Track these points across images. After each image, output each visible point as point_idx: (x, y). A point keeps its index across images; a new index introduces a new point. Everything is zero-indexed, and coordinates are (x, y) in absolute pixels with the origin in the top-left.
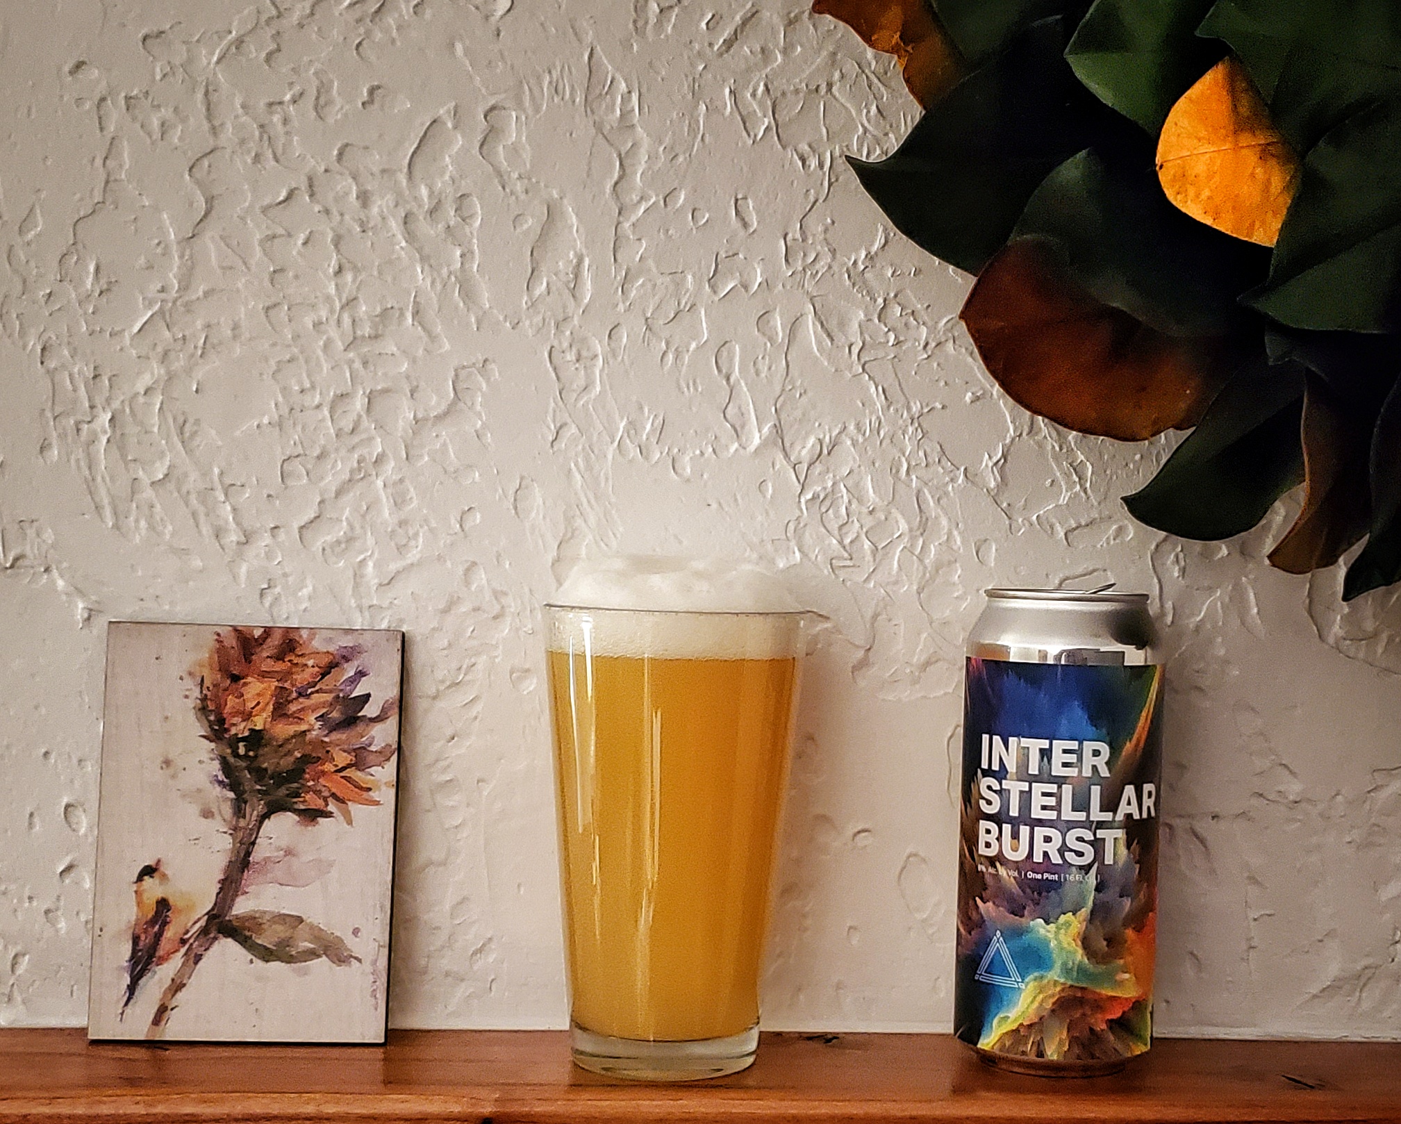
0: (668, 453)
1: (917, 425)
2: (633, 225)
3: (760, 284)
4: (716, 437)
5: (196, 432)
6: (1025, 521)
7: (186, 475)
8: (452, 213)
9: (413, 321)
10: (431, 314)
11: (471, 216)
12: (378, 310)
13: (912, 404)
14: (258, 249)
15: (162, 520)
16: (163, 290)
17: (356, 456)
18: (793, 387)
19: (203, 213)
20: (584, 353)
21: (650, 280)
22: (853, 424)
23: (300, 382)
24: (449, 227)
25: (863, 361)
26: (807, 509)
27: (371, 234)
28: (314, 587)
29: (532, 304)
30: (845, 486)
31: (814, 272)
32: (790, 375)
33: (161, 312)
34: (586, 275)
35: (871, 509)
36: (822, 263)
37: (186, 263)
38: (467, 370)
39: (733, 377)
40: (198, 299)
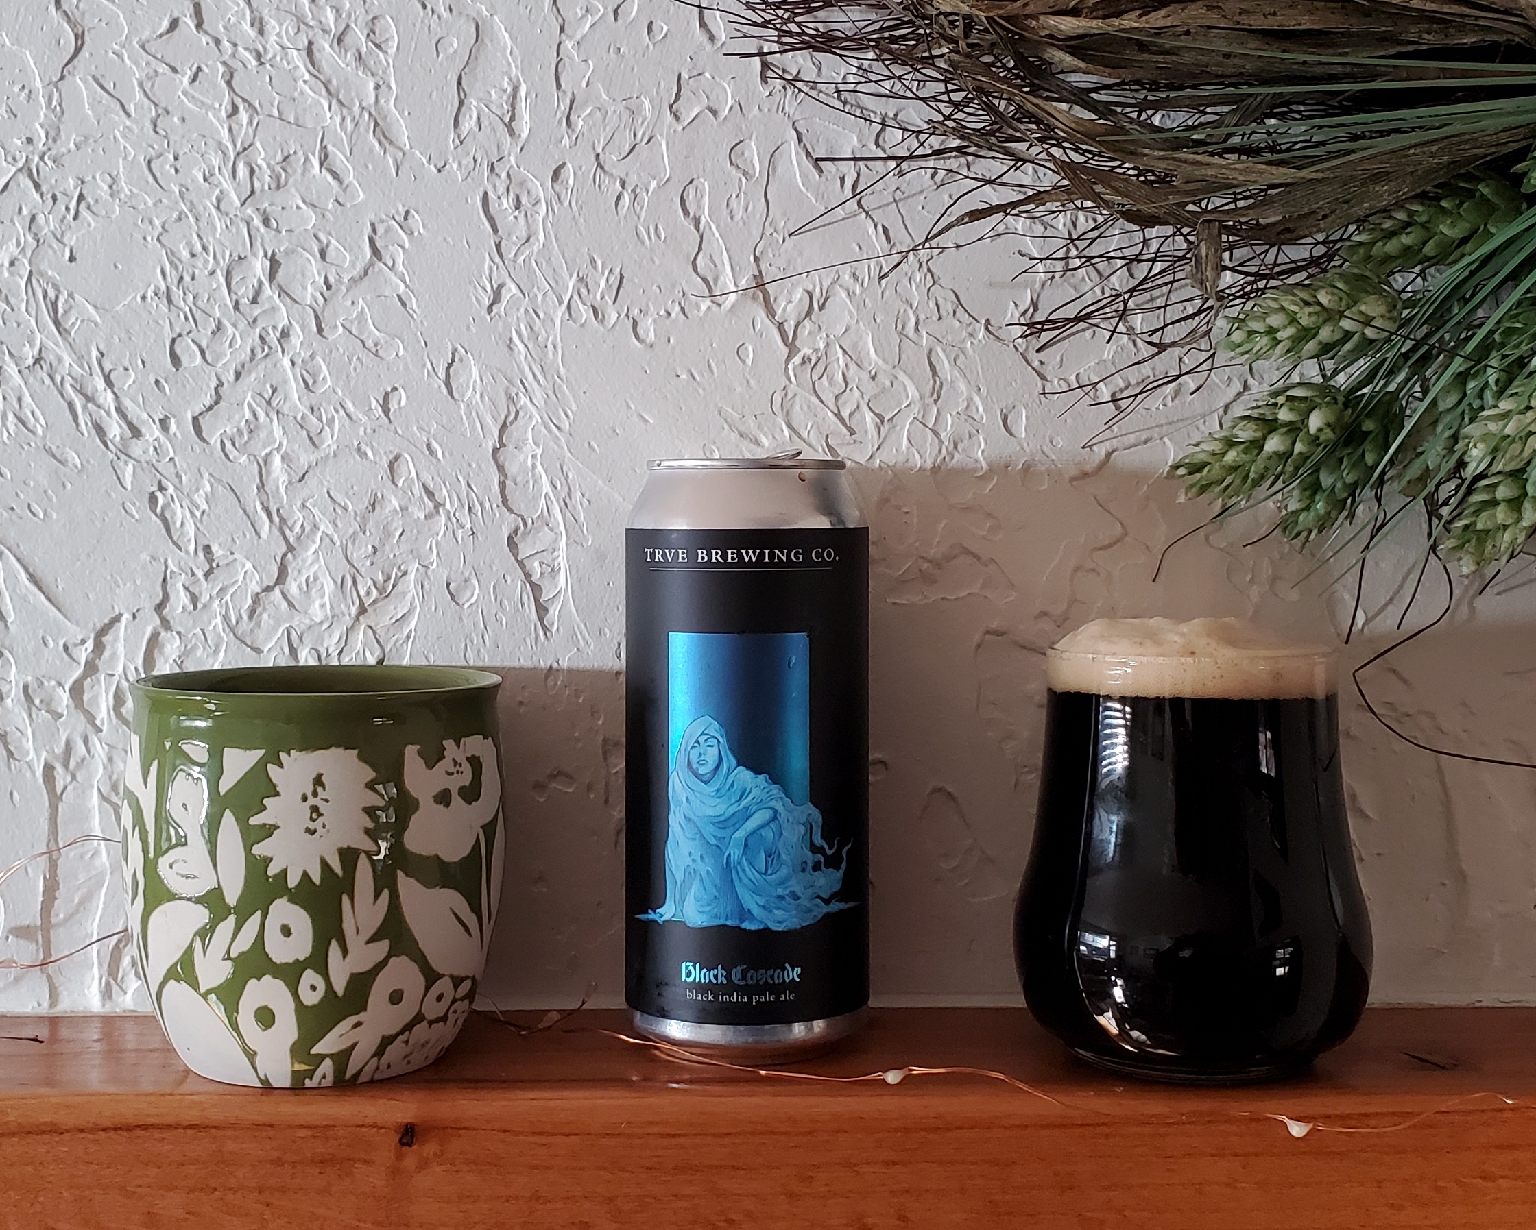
0: (627, 315)
1: (926, 270)
2: (578, 43)
3: (731, 108)
4: (684, 294)
5: (71, 307)
6: (1061, 382)
7: (60, 360)
8: (363, 39)
9: (321, 165)
10: (339, 158)
11: (387, 40)
12: (279, 158)
14: (137, 88)
15: (33, 413)
16: (29, 141)
17: (258, 330)
18: (775, 231)
19: (72, 50)
20: (524, 200)
21: (600, 109)
22: (848, 272)
23: (190, 244)
24: (360, 55)
25: (858, 196)
26: (795, 376)
27: (268, 66)
28: (212, 485)
29: (461, 143)
30: (841, 347)
31: (797, 92)
32: (771, 215)
33: (27, 170)
34: (522, 105)
35: (873, 373)
37: (54, 111)
38: (385, 224)
39: (703, 221)
40: (69, 151)
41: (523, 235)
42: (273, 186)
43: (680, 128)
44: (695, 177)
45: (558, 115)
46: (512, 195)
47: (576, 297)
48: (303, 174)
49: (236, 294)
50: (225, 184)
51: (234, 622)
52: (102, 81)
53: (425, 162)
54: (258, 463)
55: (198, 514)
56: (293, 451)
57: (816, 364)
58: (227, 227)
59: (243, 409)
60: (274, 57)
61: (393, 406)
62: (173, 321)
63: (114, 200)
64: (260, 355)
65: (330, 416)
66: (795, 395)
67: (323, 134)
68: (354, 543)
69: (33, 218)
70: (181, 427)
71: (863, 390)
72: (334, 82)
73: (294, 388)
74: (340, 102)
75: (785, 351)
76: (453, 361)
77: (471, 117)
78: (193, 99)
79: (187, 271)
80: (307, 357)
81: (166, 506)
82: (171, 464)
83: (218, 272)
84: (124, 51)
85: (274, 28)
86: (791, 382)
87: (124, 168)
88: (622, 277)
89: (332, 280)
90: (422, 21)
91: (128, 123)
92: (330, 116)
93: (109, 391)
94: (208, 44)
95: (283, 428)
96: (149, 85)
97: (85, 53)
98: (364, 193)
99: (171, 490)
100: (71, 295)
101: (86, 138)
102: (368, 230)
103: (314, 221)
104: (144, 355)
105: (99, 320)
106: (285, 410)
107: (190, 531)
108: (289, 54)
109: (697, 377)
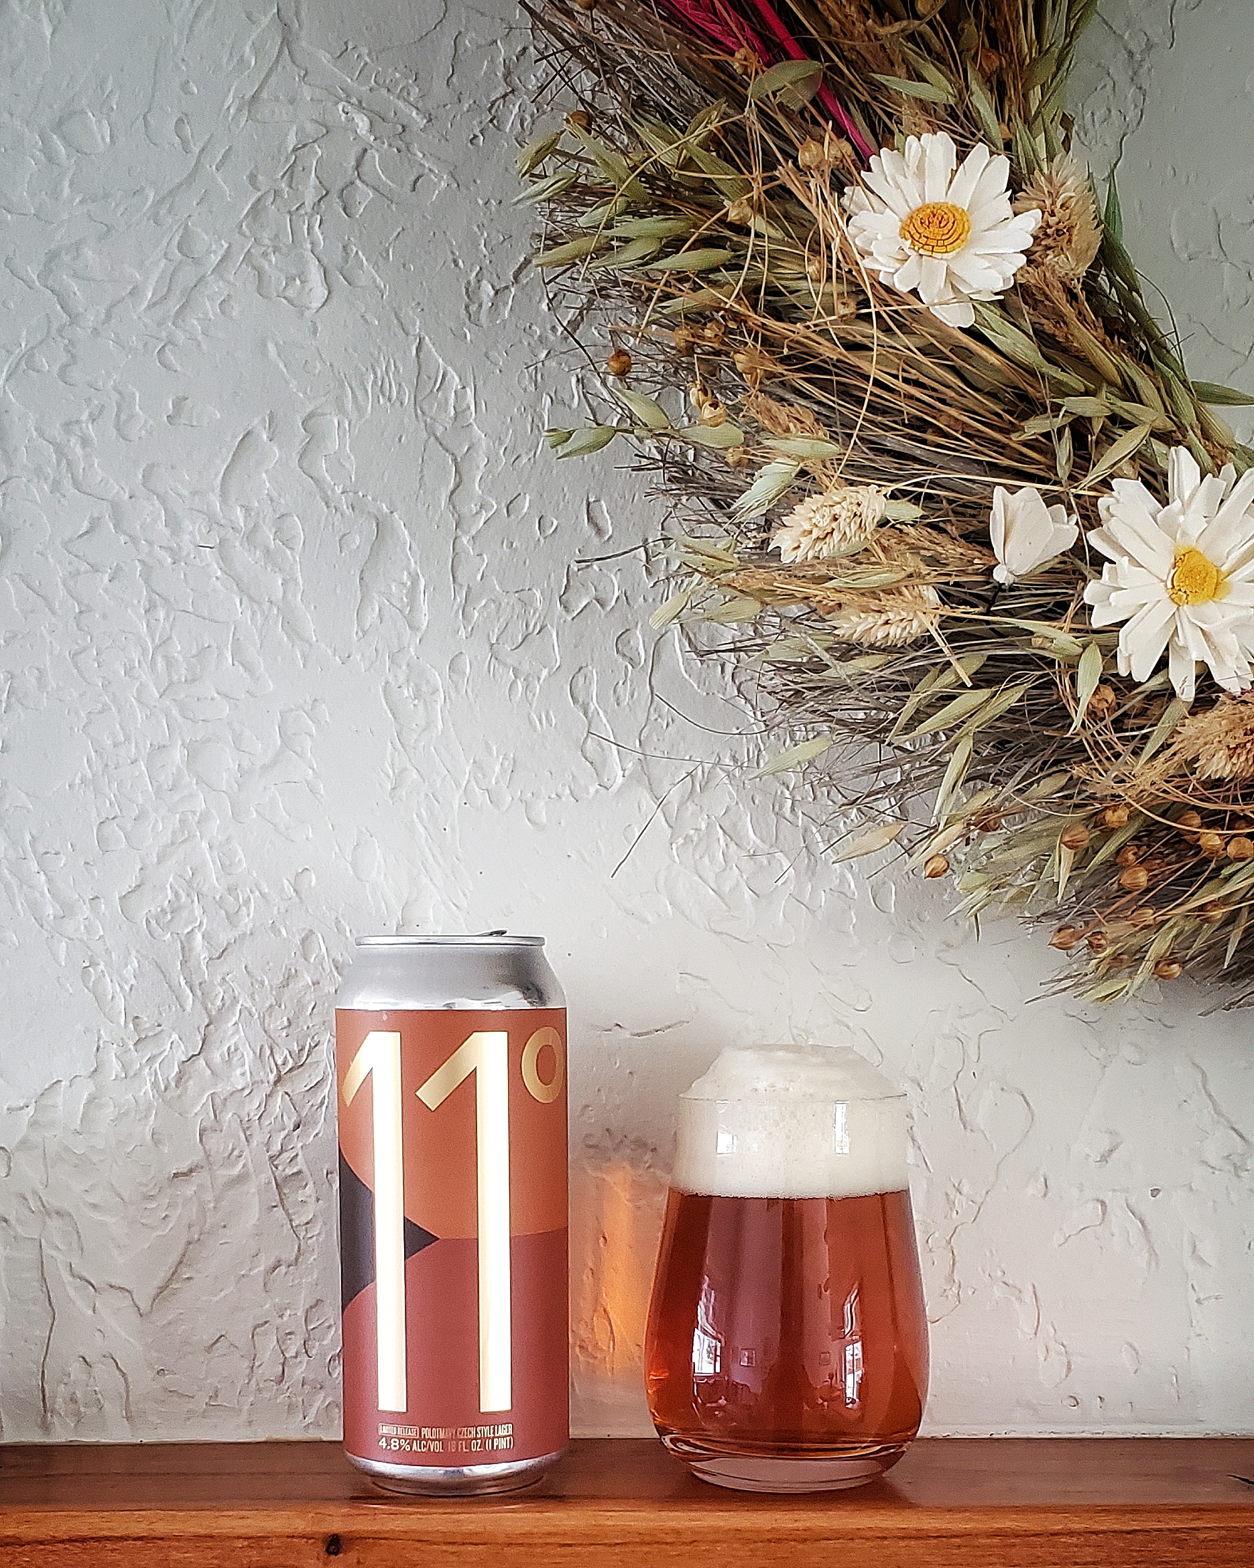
0: (520, 798)
2: (473, 538)
3: (618, 598)
4: (574, 779)
5: (4, 795)
8: (272, 538)
9: (233, 661)
10: (252, 652)
11: (294, 537)
12: (194, 652)
14: (61, 588)
20: (424, 689)
21: (494, 601)
23: (113, 734)
24: (268, 552)
25: (737, 682)
27: (183, 564)
28: (139, 961)
29: (364, 635)
30: (721, 827)
34: (421, 598)
35: (752, 852)
39: (592, 708)
41: (424, 723)
43: (569, 619)
44: (584, 665)
45: (455, 607)
46: (412, 684)
47: (473, 782)
51: (163, 1088)
53: (331, 654)
54: (181, 942)
56: (212, 929)
57: (698, 843)
58: (147, 718)
59: (166, 890)
60: (188, 555)
61: (304, 886)
63: (42, 693)
64: (180, 839)
65: (246, 896)
66: (678, 874)
67: (235, 629)
68: (270, 1016)
71: (742, 869)
74: (251, 598)
75: (669, 831)
76: (359, 844)
77: (373, 610)
78: (114, 596)
79: (112, 759)
81: (98, 980)
82: (101, 941)
83: (140, 760)
84: (48, 551)
86: (674, 862)
87: (51, 662)
88: (515, 762)
90: (327, 519)
91: (54, 621)
93: (42, 874)
95: (203, 908)
96: (72, 583)
97: (12, 552)
99: (102, 966)
100: (4, 784)
101: (15, 634)
103: (228, 712)
104: (73, 839)
105: (31, 806)
106: (205, 890)
107: (121, 1003)
108: (203, 554)
109: (587, 859)
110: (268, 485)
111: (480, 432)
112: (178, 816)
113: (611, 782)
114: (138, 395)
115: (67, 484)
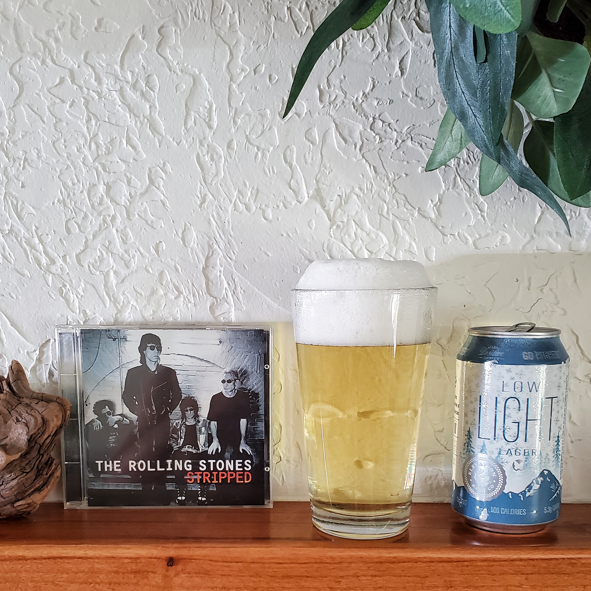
0: (260, 208)
1: (392, 186)
2: (238, 85)
3: (306, 114)
4: (285, 198)
5: (23, 208)
6: (451, 236)
7: (20, 231)
8: (144, 86)
9: (126, 143)
10: (135, 140)
11: (154, 86)
12: (109, 140)
13: (389, 175)
14: (47, 110)
15: (9, 254)
16: (2, 134)
18: (325, 168)
19: (18, 93)
20: (215, 157)
21: (248, 115)
22: (357, 187)
23: (72, 179)
24: (143, 93)
25: (362, 152)
26: (333, 234)
27: (103, 99)
28: (85, 285)
29: (187, 132)
30: (354, 221)
31: (335, 105)
32: (323, 162)
34: (214, 113)
35: (368, 232)
36: (339, 100)
37: (12, 121)
38: (155, 168)
39: (294, 164)
40: (19, 139)
41: (215, 172)
42: (106, 153)
43: (283, 123)
44: (290, 145)
45: (230, 118)
46: (209, 154)
47: (238, 200)
48: (119, 148)
49: (92, 201)
50: (86, 152)
52: (32, 107)
53: (171, 140)
54: (104, 275)
55: (80, 297)
56: (118, 269)
57: (343, 229)
58: (87, 171)
59: (97, 251)
60: (106, 94)
61: (160, 249)
62: (66, 212)
63: (39, 160)
64: (103, 228)
65: (133, 254)
66: (333, 243)
67: (128, 129)
68: (145, 309)
69: (6, 169)
70: (72, 259)
71: (363, 240)
72: (132, 106)
73: (118, 242)
74: (135, 115)
75: (330, 222)
76: (185, 229)
77: (191, 119)
78: (71, 114)
79: (71, 191)
80: (123, 228)
81: (67, 293)
82: (67, 276)
83: (84, 191)
84: (41, 93)
85: (105, 81)
86: (332, 237)
87: (43, 146)
88: (258, 190)
89: (133, 194)
90: (170, 77)
91: (44, 126)
92: (130, 121)
93: (40, 244)
94: (77, 89)
95: (114, 260)
96: (52, 108)
97: (24, 94)
98: (146, 154)
99: (68, 287)
100: (23, 203)
101: (26, 133)
102: (147, 171)
103: (124, 168)
104: (54, 228)
105: (35, 213)
106: (115, 251)
107: (77, 304)
108: (112, 93)
109: (290, 235)
110: (142, 61)
111: (241, 34)
112: (102, 217)
113: (302, 200)
114: (81, 17)
115: (48, 61)
